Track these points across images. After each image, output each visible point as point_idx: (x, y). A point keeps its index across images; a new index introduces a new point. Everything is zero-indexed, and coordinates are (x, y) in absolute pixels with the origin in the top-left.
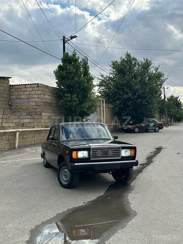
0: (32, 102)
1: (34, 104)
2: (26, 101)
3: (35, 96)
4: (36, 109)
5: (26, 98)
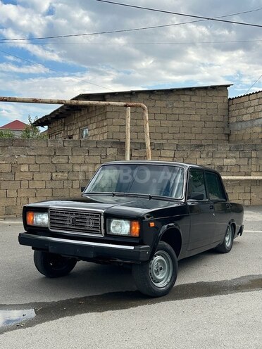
0: (258, 126)
1: (260, 131)
2: (249, 124)
5: (249, 119)
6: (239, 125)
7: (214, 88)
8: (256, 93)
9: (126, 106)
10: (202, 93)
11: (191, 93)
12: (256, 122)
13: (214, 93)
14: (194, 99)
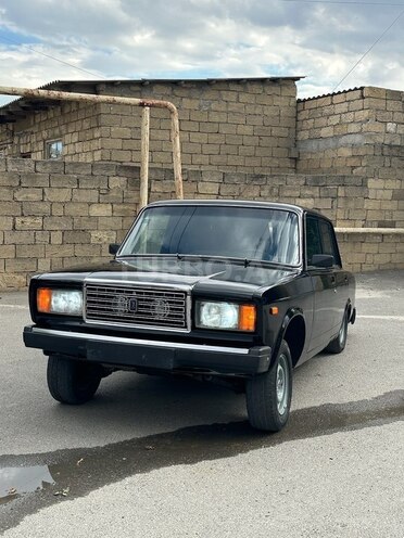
0: (345, 146)
1: (350, 154)
2: (331, 143)
3: (354, 128)
4: (353, 168)
5: (332, 134)
6: (313, 145)
7: (274, 81)
8: (345, 92)
9: (142, 105)
10: (256, 88)
11: (239, 88)
12: (343, 140)
13: (275, 89)
14: (243, 98)
